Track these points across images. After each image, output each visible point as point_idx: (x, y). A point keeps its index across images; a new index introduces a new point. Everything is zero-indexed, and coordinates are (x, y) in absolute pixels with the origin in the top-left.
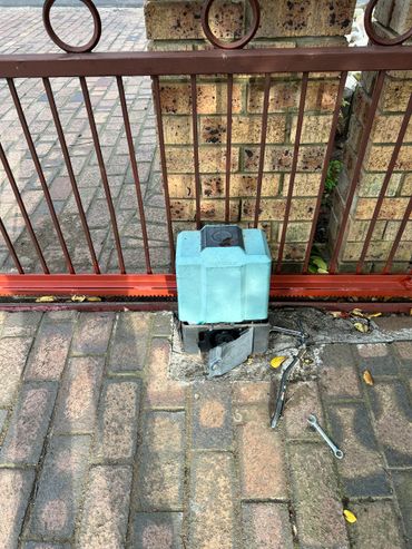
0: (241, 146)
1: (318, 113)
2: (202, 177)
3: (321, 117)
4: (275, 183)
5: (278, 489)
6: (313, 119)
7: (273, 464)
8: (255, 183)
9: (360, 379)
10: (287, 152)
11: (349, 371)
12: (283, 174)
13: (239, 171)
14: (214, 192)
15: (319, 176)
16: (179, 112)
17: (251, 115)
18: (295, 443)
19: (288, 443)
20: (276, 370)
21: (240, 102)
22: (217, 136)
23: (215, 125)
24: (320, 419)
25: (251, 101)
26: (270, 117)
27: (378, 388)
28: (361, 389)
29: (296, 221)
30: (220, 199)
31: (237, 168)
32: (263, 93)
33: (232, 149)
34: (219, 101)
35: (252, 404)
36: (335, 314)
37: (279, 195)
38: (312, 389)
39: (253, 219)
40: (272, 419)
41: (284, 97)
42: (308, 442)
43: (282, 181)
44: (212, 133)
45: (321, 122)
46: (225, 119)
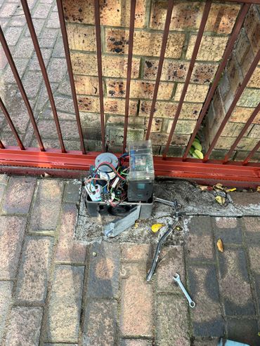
0: (142, 58)
1: (214, 35)
2: (107, 80)
3: (216, 39)
4: (169, 89)
5: (147, 329)
6: (209, 39)
7: (145, 309)
8: (153, 89)
9: (214, 245)
10: (182, 66)
11: (207, 239)
12: (176, 84)
13: (140, 78)
14: (117, 93)
15: (207, 87)
16: (85, 21)
17: (152, 31)
18: (162, 294)
19: (157, 293)
20: (154, 234)
21: (143, 17)
22: (120, 47)
23: (119, 37)
24: (183, 276)
25: (154, 17)
26: (170, 35)
27: (226, 253)
28: (214, 254)
29: (183, 119)
30: (122, 98)
31: (137, 75)
32: (166, 11)
33: (133, 59)
34: (123, 14)
35: (134, 262)
36: (203, 188)
37: (171, 100)
38: (179, 252)
39: (149, 116)
40: (148, 275)
41: (186, 16)
42: (172, 294)
43: (175, 88)
44: (116, 44)
45: (216, 43)
46: (127, 32)
